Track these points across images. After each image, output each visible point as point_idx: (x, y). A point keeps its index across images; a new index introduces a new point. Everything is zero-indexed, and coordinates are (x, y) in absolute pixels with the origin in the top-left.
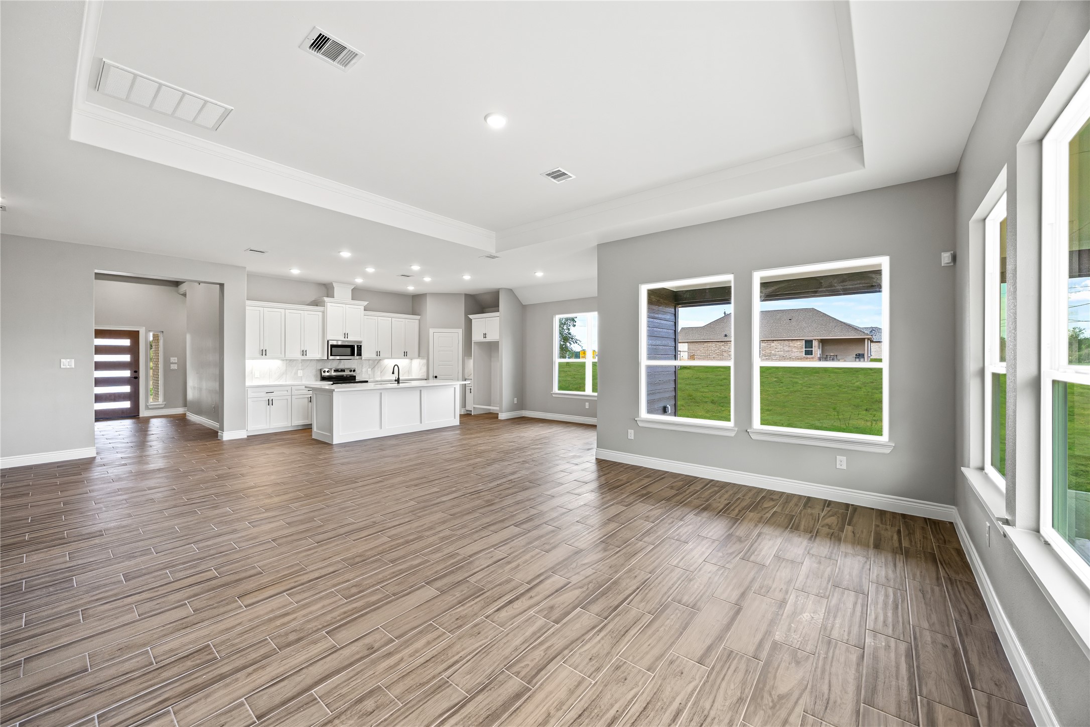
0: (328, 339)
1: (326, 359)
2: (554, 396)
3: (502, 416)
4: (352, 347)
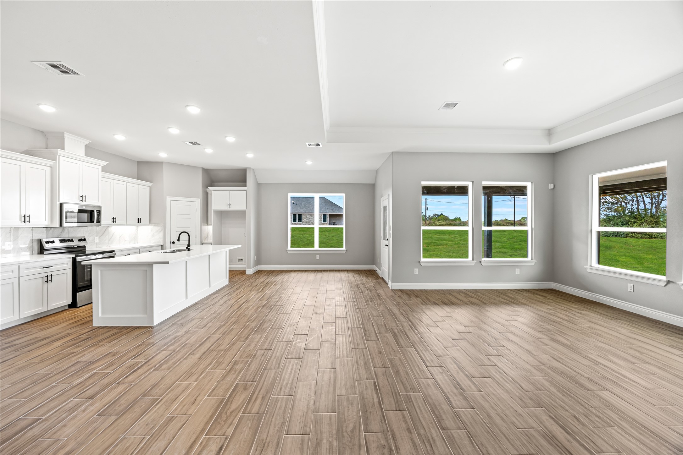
0: (61, 201)
1: (58, 225)
2: (288, 252)
3: (250, 272)
4: (92, 212)
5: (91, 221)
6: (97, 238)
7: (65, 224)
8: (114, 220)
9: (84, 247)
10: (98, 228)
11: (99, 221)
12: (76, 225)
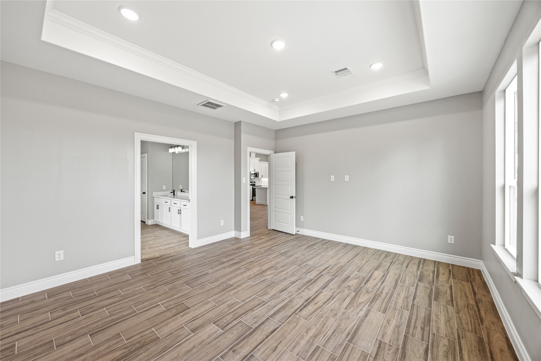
5: (256, 177)
6: (258, 182)
7: (251, 178)
8: (262, 176)
9: (255, 184)
10: (258, 179)
11: (258, 177)
12: (253, 178)
